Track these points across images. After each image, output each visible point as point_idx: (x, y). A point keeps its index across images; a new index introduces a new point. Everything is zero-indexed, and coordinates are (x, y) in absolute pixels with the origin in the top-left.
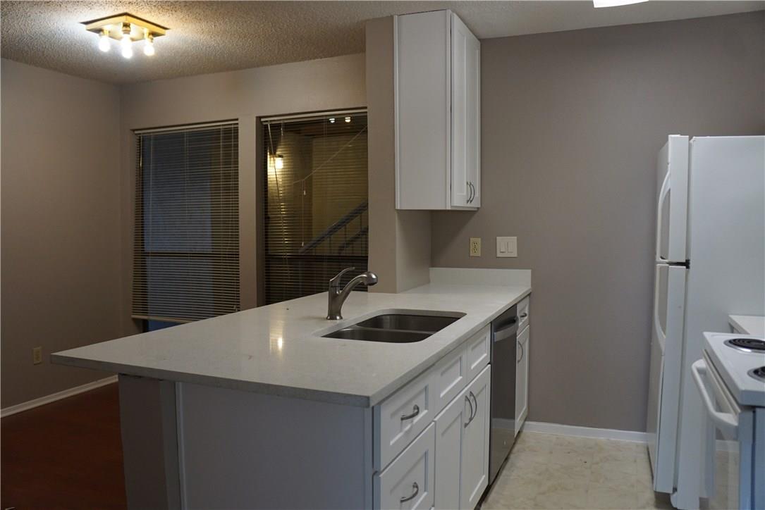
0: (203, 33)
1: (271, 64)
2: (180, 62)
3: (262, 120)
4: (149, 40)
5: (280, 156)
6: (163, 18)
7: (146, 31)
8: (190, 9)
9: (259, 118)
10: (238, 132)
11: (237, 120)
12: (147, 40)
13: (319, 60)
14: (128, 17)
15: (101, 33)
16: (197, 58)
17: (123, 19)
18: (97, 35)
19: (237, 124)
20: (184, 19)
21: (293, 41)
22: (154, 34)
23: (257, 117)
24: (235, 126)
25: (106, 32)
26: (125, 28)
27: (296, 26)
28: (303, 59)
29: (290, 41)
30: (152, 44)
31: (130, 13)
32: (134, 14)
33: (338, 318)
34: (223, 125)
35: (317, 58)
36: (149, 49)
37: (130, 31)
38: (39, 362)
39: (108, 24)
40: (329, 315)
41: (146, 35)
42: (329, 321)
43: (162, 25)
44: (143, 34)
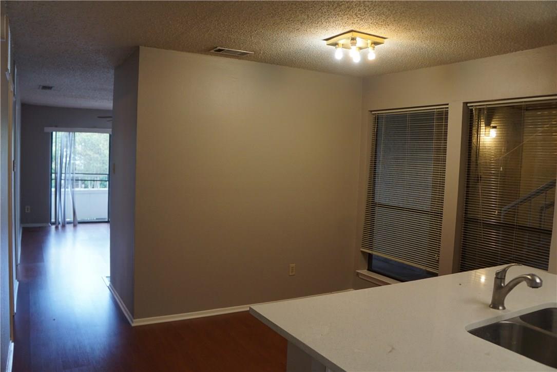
0: (414, 39)
1: (477, 58)
2: (402, 60)
3: (469, 105)
4: (372, 48)
5: (495, 127)
6: (380, 31)
7: (369, 42)
8: (399, 22)
9: (465, 104)
10: (448, 115)
11: (448, 104)
12: (370, 49)
13: (521, 51)
14: (354, 33)
15: (337, 46)
16: (414, 57)
17: (350, 35)
18: (334, 47)
19: (448, 108)
20: (396, 31)
21: (493, 39)
22: (376, 43)
23: (464, 103)
24: (447, 109)
25: (341, 45)
26: (352, 41)
27: (494, 27)
28: (505, 52)
29: (490, 39)
30: (374, 51)
31: (355, 30)
32: (358, 30)
33: (501, 308)
34: (437, 109)
35: (519, 51)
36: (372, 56)
37: (356, 43)
38: (293, 274)
39: (342, 39)
40: (492, 303)
41: (369, 45)
42: (492, 309)
43: (381, 36)
44: (368, 44)
